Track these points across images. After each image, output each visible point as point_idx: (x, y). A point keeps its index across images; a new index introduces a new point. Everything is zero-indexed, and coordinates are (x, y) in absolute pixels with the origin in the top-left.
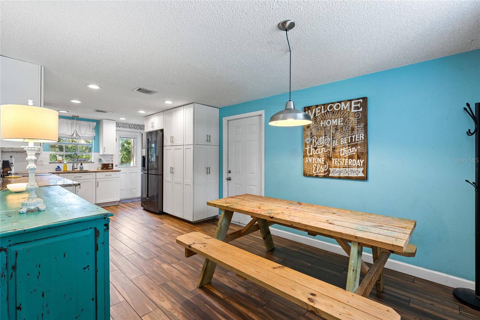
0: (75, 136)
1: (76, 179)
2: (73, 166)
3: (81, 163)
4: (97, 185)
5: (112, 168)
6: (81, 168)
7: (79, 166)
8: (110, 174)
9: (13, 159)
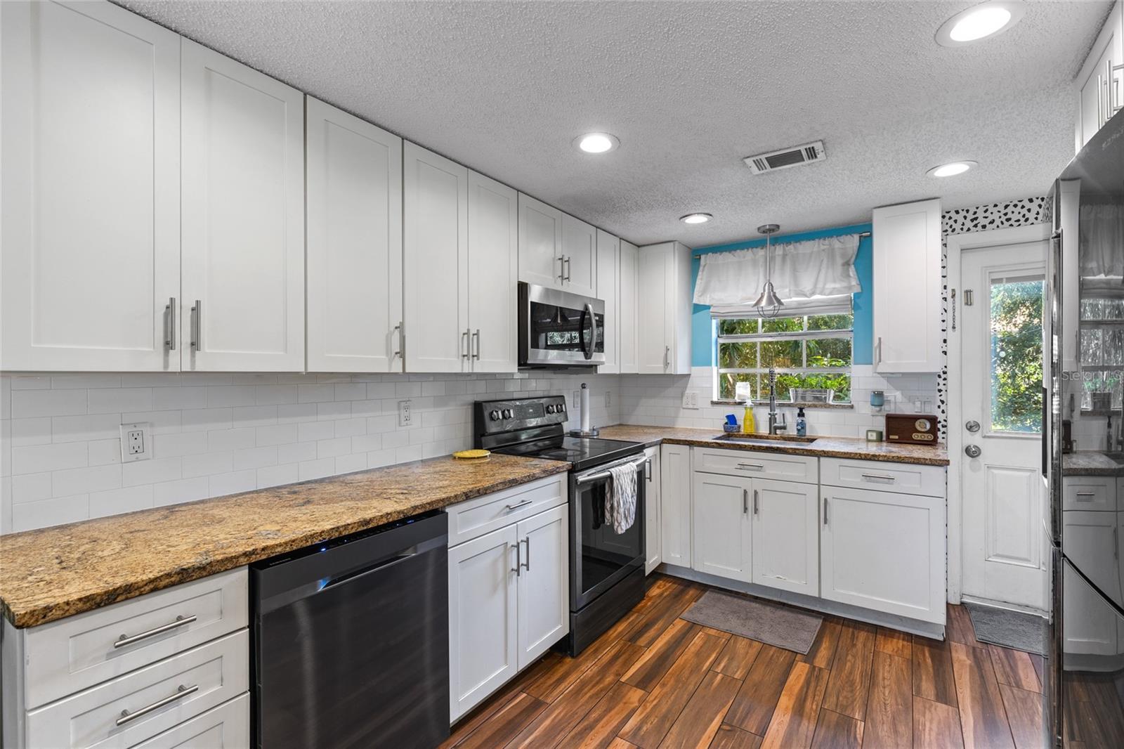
0: (764, 303)
1: (744, 474)
2: (772, 419)
3: (801, 409)
4: (824, 517)
5: (930, 437)
6: (802, 427)
7: (791, 418)
8: (884, 474)
9: (587, 391)
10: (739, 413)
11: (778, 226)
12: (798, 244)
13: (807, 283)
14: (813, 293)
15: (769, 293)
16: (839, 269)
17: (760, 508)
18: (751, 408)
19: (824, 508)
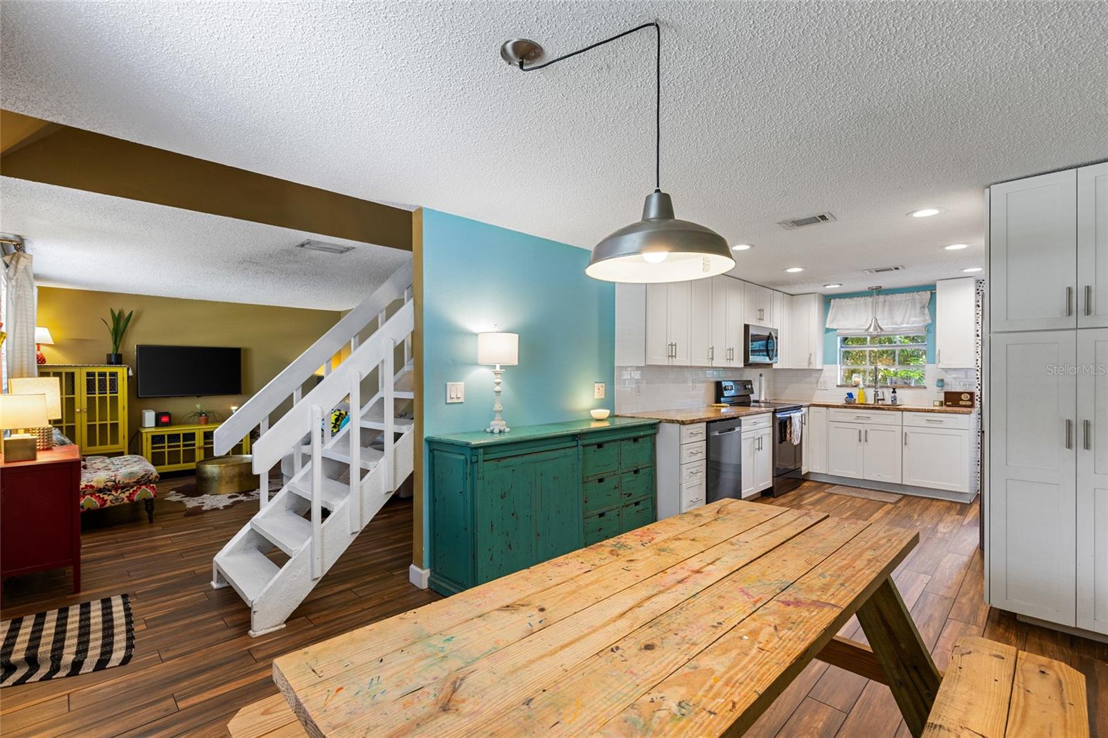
0: (871, 330)
1: (859, 421)
2: (876, 394)
3: (894, 389)
4: (904, 441)
5: (969, 403)
6: (894, 399)
7: (888, 394)
8: (938, 419)
9: (763, 378)
10: (855, 392)
11: (881, 287)
12: (893, 295)
13: (898, 318)
14: (902, 324)
15: (875, 325)
16: (918, 310)
17: (868, 439)
18: (863, 388)
19: (905, 437)
